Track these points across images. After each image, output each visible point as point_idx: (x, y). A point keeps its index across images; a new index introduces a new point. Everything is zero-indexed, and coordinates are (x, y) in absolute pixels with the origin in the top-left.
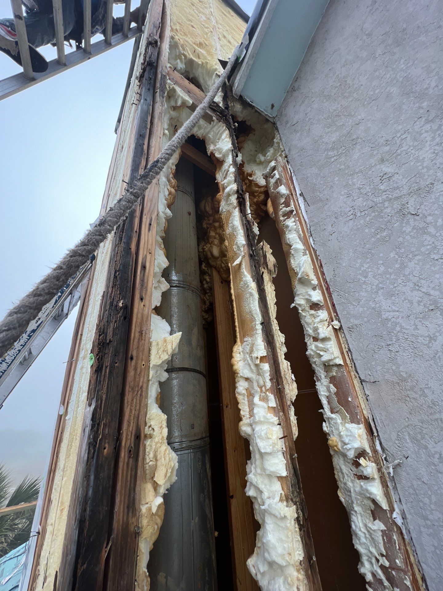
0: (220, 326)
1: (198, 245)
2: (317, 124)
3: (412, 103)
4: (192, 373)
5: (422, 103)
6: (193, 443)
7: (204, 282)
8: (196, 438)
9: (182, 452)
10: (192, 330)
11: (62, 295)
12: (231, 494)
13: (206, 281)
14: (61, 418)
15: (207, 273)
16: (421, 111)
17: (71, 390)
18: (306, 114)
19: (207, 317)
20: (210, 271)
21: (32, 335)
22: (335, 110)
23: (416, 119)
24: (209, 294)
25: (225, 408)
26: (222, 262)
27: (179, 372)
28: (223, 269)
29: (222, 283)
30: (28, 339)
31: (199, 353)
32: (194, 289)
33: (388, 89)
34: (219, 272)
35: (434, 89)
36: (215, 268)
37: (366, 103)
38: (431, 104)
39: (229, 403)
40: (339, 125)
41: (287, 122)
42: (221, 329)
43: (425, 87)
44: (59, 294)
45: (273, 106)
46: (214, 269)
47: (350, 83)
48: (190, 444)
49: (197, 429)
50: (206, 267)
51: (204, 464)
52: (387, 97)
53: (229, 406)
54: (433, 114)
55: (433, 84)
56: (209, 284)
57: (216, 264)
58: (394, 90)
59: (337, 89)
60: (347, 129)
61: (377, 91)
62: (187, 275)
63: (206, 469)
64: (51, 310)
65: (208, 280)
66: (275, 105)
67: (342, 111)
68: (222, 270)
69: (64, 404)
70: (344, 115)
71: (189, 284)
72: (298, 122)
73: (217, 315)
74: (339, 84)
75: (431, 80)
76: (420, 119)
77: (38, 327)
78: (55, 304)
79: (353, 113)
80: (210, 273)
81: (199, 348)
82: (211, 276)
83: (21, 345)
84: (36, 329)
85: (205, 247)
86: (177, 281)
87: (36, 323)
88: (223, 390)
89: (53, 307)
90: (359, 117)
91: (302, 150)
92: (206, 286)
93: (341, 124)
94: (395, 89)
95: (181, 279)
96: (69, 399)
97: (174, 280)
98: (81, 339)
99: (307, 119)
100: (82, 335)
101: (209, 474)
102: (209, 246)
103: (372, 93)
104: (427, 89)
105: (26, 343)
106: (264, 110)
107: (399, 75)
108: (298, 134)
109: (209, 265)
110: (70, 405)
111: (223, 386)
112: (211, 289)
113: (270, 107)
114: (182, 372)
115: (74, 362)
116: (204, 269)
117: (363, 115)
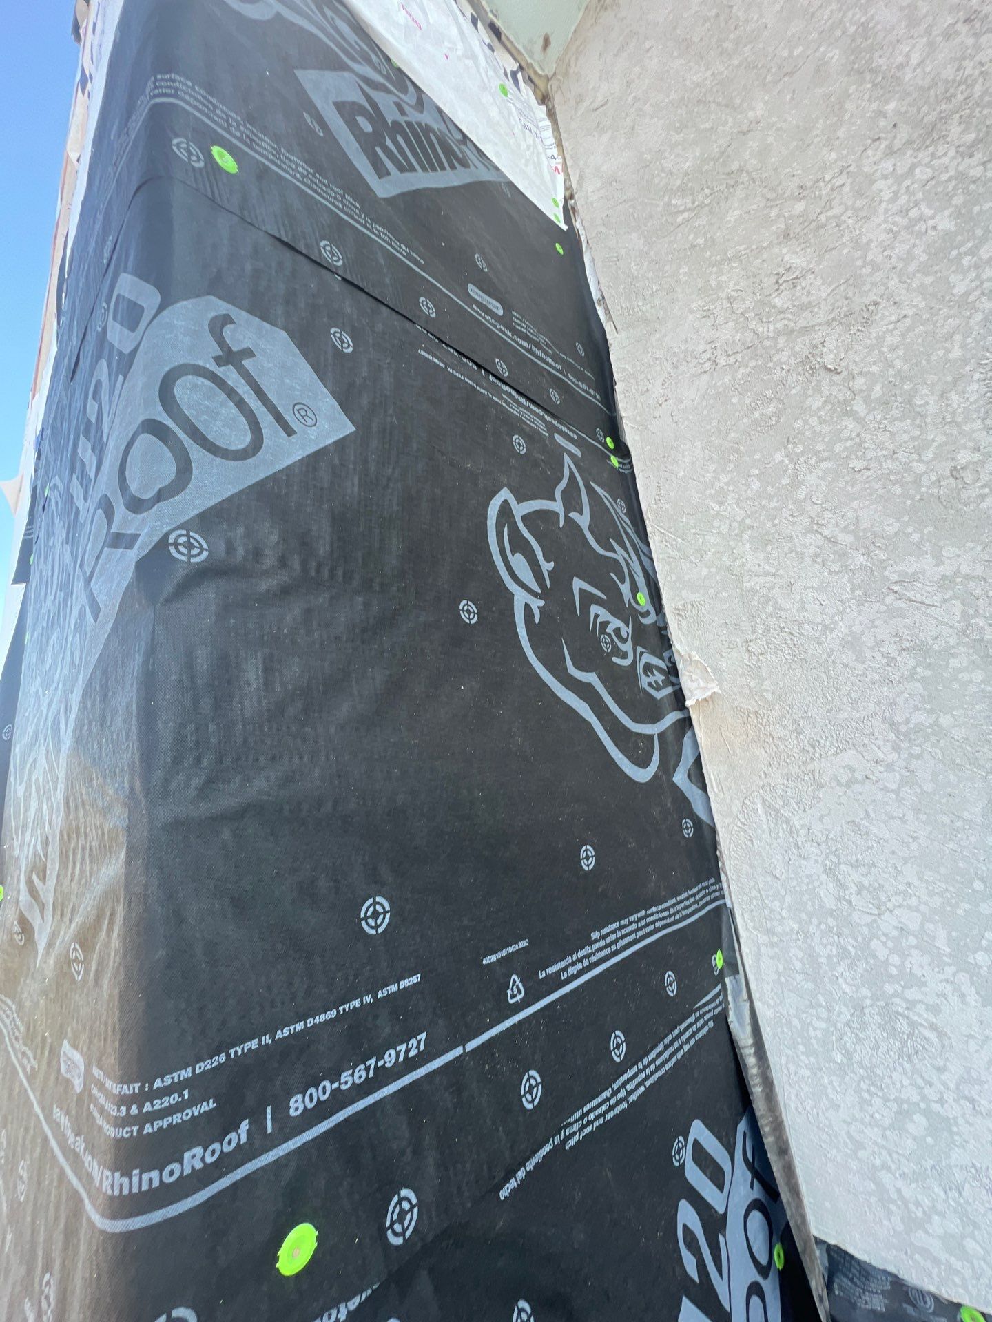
2: (652, 118)
3: (866, 97)
5: (887, 102)
16: (882, 123)
18: (628, 84)
22: (698, 85)
23: (869, 141)
33: (822, 49)
35: (915, 70)
37: (769, 78)
38: (903, 109)
40: (702, 127)
41: (579, 99)
43: (900, 59)
45: (547, 42)
47: (740, 14)
52: (818, 71)
55: (915, 58)
58: (835, 55)
59: (708, 25)
60: (721, 142)
61: (797, 52)
66: (552, 39)
67: (715, 90)
70: (718, 104)
72: (607, 102)
74: (715, 11)
75: (914, 46)
76: (877, 143)
79: (738, 101)
90: (751, 114)
91: (611, 184)
93: (707, 125)
94: (837, 51)
99: (630, 99)
103: (785, 53)
104: (901, 67)
106: (525, 47)
107: (850, 14)
108: (605, 138)
113: (541, 42)
117: (759, 110)
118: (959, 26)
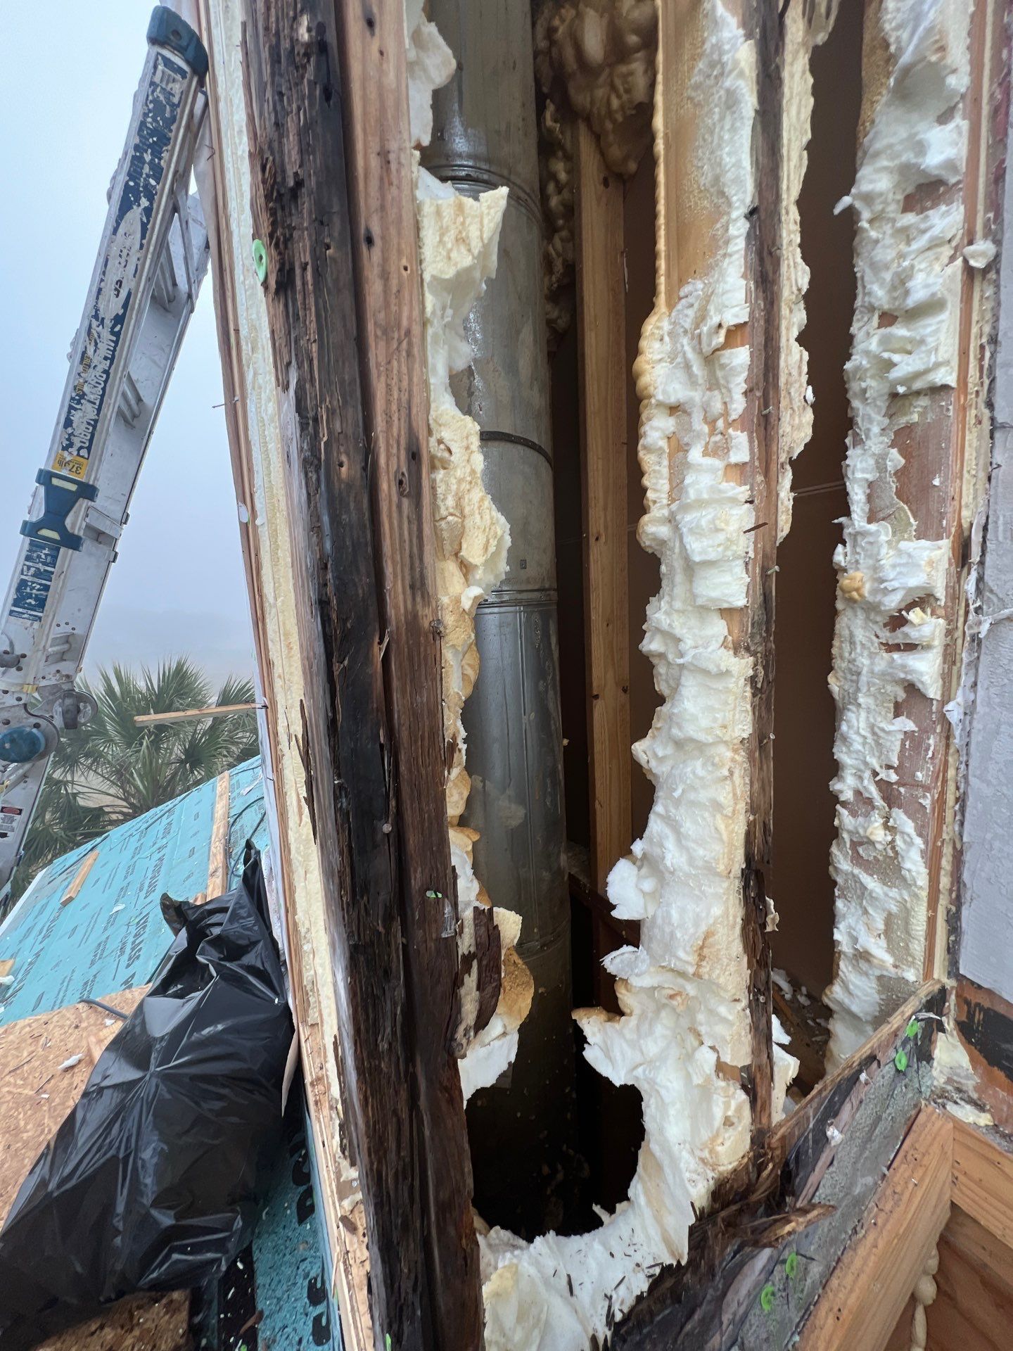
0: (593, 335)
1: (534, 24)
4: (520, 447)
6: (525, 596)
7: (551, 187)
8: (530, 587)
9: (503, 609)
10: (518, 332)
11: (151, 204)
12: (595, 693)
13: (557, 182)
15: (562, 147)
17: (250, 470)
20: (568, 135)
21: (119, 332)
24: (564, 233)
25: (592, 540)
26: (613, 87)
27: (489, 443)
28: (614, 121)
29: (606, 183)
30: (116, 343)
31: (538, 399)
32: (522, 195)
34: (598, 137)
36: (588, 119)
39: (602, 531)
42: (593, 341)
44: (144, 202)
46: (582, 128)
48: (519, 596)
49: (532, 571)
50: (556, 121)
51: (546, 635)
53: (603, 539)
56: (566, 194)
57: (592, 102)
62: (498, 132)
63: (550, 644)
64: (139, 255)
65: (563, 176)
68: (609, 126)
71: (505, 173)
77: (125, 306)
78: (143, 237)
80: (568, 145)
81: (536, 388)
82: (572, 159)
83: (106, 358)
84: (124, 314)
85: (556, 22)
86: (469, 157)
87: (117, 296)
88: (592, 503)
89: (142, 246)
92: (554, 202)
95: (482, 150)
97: (460, 156)
98: (238, 344)
101: (556, 655)
102: (573, 12)
105: (114, 351)
109: (569, 113)
110: (256, 497)
111: (591, 495)
112: (572, 210)
114: (496, 444)
115: (239, 405)
116: (550, 131)
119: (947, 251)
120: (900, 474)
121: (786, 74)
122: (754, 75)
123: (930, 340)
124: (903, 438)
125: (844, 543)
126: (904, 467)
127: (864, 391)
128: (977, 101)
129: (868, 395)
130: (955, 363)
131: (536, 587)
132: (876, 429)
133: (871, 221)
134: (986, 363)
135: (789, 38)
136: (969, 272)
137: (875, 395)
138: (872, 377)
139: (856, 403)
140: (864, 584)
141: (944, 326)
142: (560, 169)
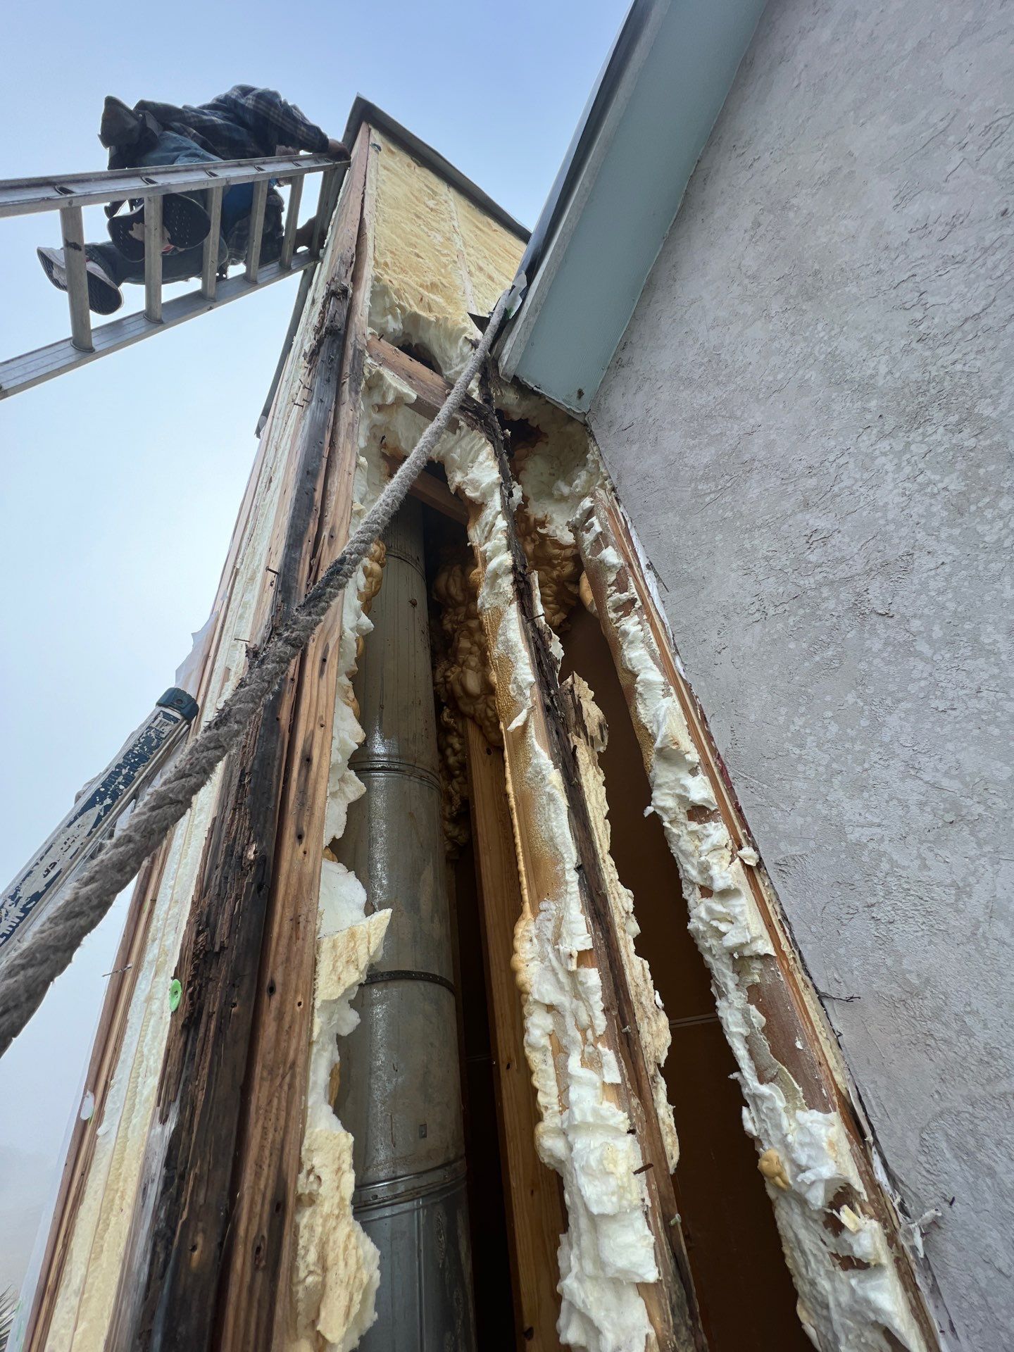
0: (487, 857)
1: (434, 668)
2: (670, 430)
3: (849, 399)
4: (421, 984)
5: (868, 401)
6: (424, 1181)
7: (449, 751)
8: (431, 1165)
9: (396, 1209)
10: (420, 874)
11: (113, 803)
12: (527, 1325)
13: (454, 749)
14: (84, 1132)
15: (456, 731)
16: (869, 416)
17: (116, 1051)
18: (648, 411)
19: (456, 832)
20: (460, 725)
21: (31, 908)
22: (704, 406)
23: (861, 430)
24: (460, 779)
25: (503, 1067)
26: (488, 706)
27: (390, 984)
28: (491, 722)
29: (489, 752)
30: (21, 919)
31: (438, 929)
32: (424, 774)
33: (801, 372)
34: (481, 727)
35: (885, 377)
36: (473, 718)
37: (761, 396)
38: (884, 405)
39: (513, 1057)
40: (713, 433)
41: (611, 424)
42: (488, 864)
43: (869, 372)
44: (108, 801)
45: (580, 393)
46: (469, 722)
47: (727, 358)
48: (417, 1183)
49: (433, 1139)
50: (451, 717)
51: (453, 1241)
52: (800, 387)
53: (515, 1065)
54: (890, 422)
55: (883, 369)
56: (460, 757)
57: (475, 710)
58: (813, 375)
59: (703, 368)
60: (731, 442)
61: (779, 377)
62: (407, 740)
63: (458, 1254)
64: (84, 841)
65: (457, 746)
66: (584, 391)
67: (718, 408)
68: (487, 723)
69: (94, 1091)
70: (723, 417)
71: (412, 762)
72: (633, 423)
73: (479, 830)
74: (706, 360)
75: (879, 362)
76: (869, 430)
77: (48, 885)
78: (95, 826)
79: (739, 413)
80: (460, 730)
81: (436, 919)
82: (463, 737)
84: (44, 892)
85: (449, 673)
86: (384, 755)
87: (45, 876)
88: (499, 1022)
89: (90, 832)
90: (752, 421)
91: (644, 479)
92: (452, 760)
93: (717, 432)
94: (813, 373)
95: (395, 751)
96: (110, 1076)
97: (378, 755)
98: (151, 912)
99: (650, 420)
100: (154, 901)
101: (467, 1268)
102: (458, 669)
103: (771, 379)
104: (872, 376)
105: (14, 928)
106: (564, 400)
107: (817, 348)
108: (635, 448)
109: (458, 714)
110: (111, 1093)
111: (498, 1013)
112: (465, 767)
113: (576, 394)
114: (396, 983)
115: (130, 974)
116: (446, 723)
117: (759, 418)
118: (914, 345)
119: (727, 854)
120: (767, 1030)
121: (583, 780)
122: (562, 788)
123: (740, 918)
124: (755, 994)
125: (747, 1106)
126: (767, 1025)
127: (710, 949)
128: (708, 765)
129: (714, 952)
130: (766, 935)
131: (440, 1162)
132: (731, 985)
133: (670, 822)
134: (788, 935)
135: (580, 763)
136: (748, 868)
137: (719, 952)
138: (711, 937)
139: (707, 957)
140: (782, 1167)
141: (746, 908)
142: (455, 742)
